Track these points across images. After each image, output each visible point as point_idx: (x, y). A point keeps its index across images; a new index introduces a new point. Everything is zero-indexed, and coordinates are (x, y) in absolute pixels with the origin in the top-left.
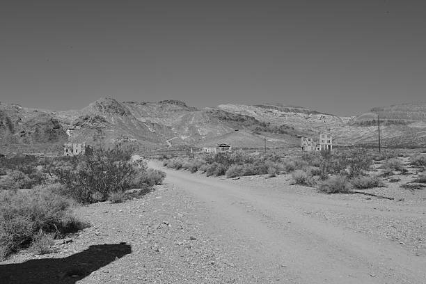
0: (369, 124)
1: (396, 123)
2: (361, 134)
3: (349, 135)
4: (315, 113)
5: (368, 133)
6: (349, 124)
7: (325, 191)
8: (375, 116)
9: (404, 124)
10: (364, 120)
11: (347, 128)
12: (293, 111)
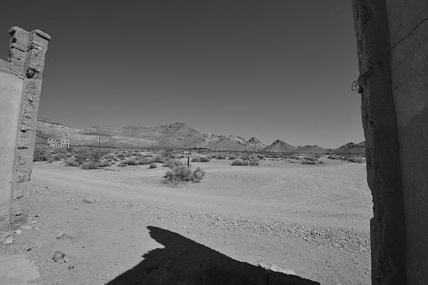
0: (91, 134)
1: (105, 135)
2: (86, 139)
3: (79, 139)
4: (58, 124)
5: (90, 139)
6: (79, 133)
7: (85, 169)
8: (95, 130)
9: (109, 136)
10: (88, 132)
11: (78, 135)
12: (42, 121)
